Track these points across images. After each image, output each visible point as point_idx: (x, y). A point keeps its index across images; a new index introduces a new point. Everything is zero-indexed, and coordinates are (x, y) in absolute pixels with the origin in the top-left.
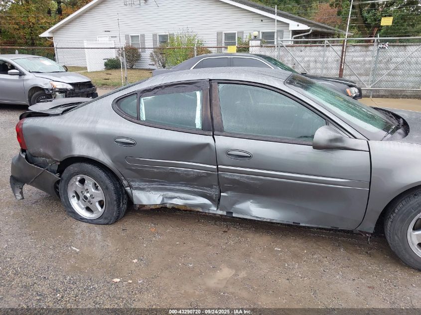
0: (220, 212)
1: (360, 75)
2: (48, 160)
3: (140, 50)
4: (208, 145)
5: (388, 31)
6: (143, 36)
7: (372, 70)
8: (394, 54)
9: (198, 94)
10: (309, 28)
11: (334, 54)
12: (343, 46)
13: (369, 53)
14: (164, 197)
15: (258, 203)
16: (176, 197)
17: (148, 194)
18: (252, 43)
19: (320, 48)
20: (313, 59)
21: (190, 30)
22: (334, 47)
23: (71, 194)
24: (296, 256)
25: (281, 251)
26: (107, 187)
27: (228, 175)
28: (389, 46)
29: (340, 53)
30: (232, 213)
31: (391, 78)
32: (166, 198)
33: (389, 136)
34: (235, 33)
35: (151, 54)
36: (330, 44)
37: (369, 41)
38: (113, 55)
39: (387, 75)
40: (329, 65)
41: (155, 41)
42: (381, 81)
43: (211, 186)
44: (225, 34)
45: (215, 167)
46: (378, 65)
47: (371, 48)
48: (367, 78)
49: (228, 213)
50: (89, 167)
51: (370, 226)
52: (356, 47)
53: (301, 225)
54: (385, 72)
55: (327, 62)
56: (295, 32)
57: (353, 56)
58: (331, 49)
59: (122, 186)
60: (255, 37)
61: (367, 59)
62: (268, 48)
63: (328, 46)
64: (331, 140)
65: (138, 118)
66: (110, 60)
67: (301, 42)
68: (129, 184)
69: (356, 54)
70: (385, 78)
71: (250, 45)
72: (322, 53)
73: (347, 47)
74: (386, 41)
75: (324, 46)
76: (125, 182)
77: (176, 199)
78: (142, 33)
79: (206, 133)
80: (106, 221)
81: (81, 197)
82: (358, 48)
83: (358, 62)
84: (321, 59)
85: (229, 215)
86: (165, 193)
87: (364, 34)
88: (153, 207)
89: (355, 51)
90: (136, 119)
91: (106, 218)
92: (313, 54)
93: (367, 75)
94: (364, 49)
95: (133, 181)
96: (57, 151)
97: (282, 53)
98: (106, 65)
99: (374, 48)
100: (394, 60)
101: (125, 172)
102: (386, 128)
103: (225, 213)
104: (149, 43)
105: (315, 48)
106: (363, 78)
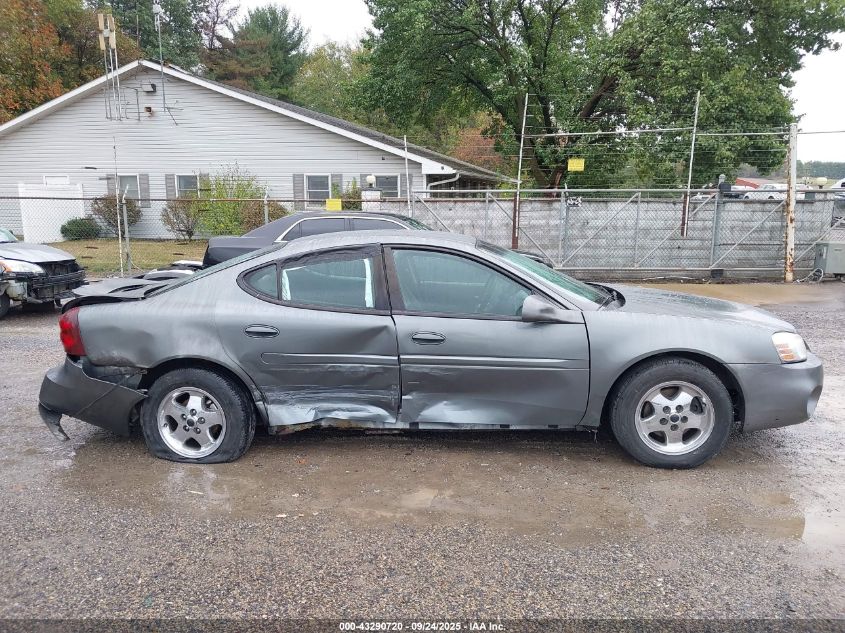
0: (401, 425)
1: (545, 247)
2: (122, 369)
3: (139, 204)
4: (384, 328)
5: (577, 180)
6: (145, 178)
7: (561, 238)
8: (590, 214)
9: (367, 262)
10: (454, 171)
11: (501, 214)
12: (515, 201)
13: (553, 213)
14: (318, 410)
15: (455, 404)
16: (335, 410)
17: (292, 408)
18: (366, 195)
19: (478, 205)
20: (468, 222)
21: (242, 169)
22: (500, 203)
23: (162, 421)
24: (508, 469)
25: (489, 467)
26: (230, 400)
27: (413, 368)
28: (583, 201)
29: (511, 213)
30: (417, 424)
31: (590, 252)
32: (320, 411)
33: (603, 307)
34: (327, 177)
35: (165, 210)
36: (495, 199)
37: (549, 195)
38: (80, 211)
39: (584, 246)
40: (496, 233)
41: (169, 187)
42: (576, 257)
43: (388, 387)
44: (309, 178)
45: (396, 358)
46: (570, 232)
47: (556, 205)
48: (555, 252)
49: (412, 424)
50: (200, 373)
51: (594, 419)
52: (533, 203)
53: (511, 428)
54: (581, 242)
55: (490, 227)
56: (431, 178)
57: (531, 218)
58: (495, 205)
59: (252, 400)
60: (371, 185)
61: (552, 222)
62: (395, 205)
63: (491, 201)
64: (542, 311)
65: (279, 297)
66: (73, 223)
67: (441, 195)
68: (262, 396)
69: (535, 214)
70: (581, 252)
71: (363, 198)
72: (482, 212)
73: (520, 202)
74: (577, 194)
75: (484, 201)
76: (256, 394)
77: (336, 412)
78: (143, 171)
79: (382, 312)
80: (225, 457)
81: (181, 424)
82: (538, 205)
83: (539, 227)
84: (483, 223)
85: (413, 428)
86: (318, 405)
87: (540, 184)
88: (299, 428)
89: (533, 210)
90: (276, 299)
91: (225, 452)
92: (468, 213)
93: (554, 246)
94: (546, 206)
95: (269, 390)
96: (145, 353)
97: (417, 213)
98: (65, 231)
99: (560, 205)
100: (592, 223)
101: (259, 376)
102: (599, 301)
103: (407, 427)
104: (158, 190)
105: (471, 204)
106: (548, 253)
